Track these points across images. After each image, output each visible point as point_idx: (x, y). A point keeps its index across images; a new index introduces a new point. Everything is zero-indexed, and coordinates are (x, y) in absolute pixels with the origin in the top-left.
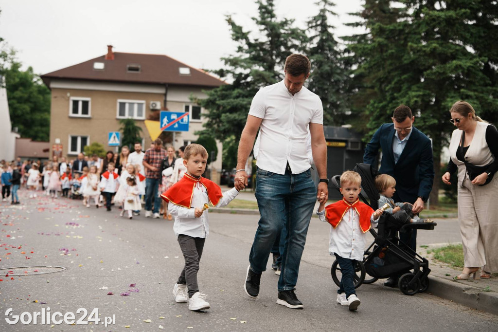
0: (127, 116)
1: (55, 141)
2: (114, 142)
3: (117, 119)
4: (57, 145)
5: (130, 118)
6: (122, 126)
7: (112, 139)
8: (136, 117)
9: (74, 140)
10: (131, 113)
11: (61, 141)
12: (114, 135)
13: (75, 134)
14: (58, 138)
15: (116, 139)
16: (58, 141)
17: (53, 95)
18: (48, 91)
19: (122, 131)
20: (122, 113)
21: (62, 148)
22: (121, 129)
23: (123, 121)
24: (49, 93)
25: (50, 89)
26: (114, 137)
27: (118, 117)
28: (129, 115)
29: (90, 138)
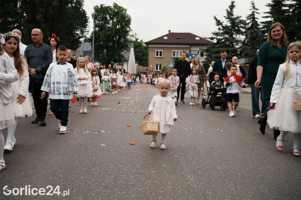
0: (176, 56)
1: (150, 66)
2: (171, 66)
3: (172, 58)
4: (151, 67)
5: (177, 57)
6: (174, 60)
7: (171, 65)
8: (179, 56)
9: (157, 65)
10: (177, 55)
12: (171, 63)
13: (157, 64)
14: (151, 65)
15: (172, 65)
16: (151, 66)
17: (149, 49)
18: (148, 48)
19: (174, 62)
20: (174, 55)
21: (153, 69)
22: (174, 61)
23: (174, 58)
24: (148, 49)
25: (148, 47)
27: (173, 57)
28: (177, 56)
29: (163, 65)
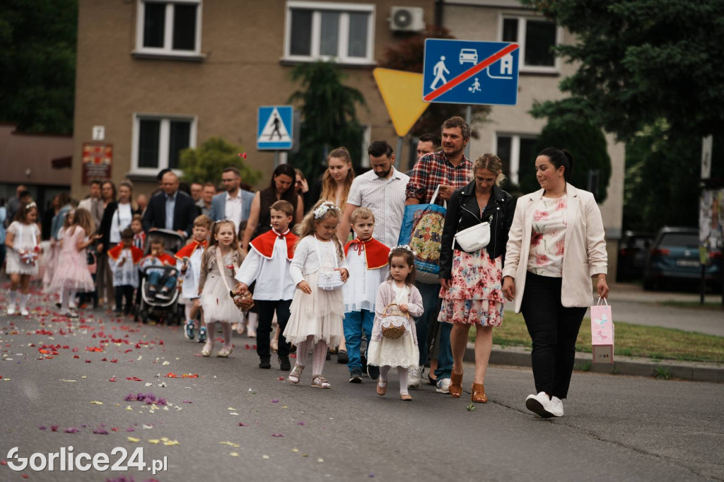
0: (315, 55)
1: (91, 133)
2: (276, 139)
3: (286, 64)
4: (98, 143)
5: (326, 59)
6: (301, 86)
7: (269, 128)
8: (343, 57)
9: (149, 129)
10: (330, 45)
11: (106, 134)
12: (275, 114)
13: (151, 112)
14: (98, 124)
15: (283, 129)
16: (98, 133)
19: (301, 102)
20: (301, 44)
21: (110, 155)
22: (297, 95)
23: (302, 69)
26: (276, 121)
27: (288, 57)
28: (323, 51)
29: (199, 126)
